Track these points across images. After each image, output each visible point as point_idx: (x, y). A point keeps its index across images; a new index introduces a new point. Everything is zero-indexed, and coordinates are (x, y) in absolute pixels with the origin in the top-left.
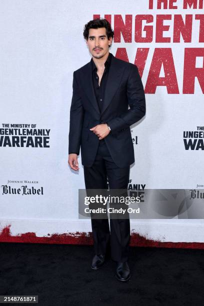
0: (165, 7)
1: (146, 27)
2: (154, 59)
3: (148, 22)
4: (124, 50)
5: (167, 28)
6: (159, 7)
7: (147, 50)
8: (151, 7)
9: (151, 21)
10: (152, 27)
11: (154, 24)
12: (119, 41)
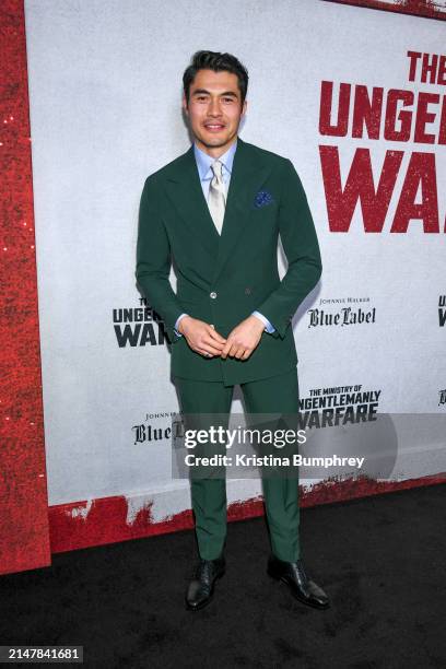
0: (432, 81)
1: (402, 112)
2: (410, 172)
3: (406, 104)
4: (366, 152)
5: (431, 118)
6: (424, 80)
7: (400, 154)
8: (412, 78)
9: (411, 103)
10: (410, 114)
11: (413, 109)
12: (360, 136)
